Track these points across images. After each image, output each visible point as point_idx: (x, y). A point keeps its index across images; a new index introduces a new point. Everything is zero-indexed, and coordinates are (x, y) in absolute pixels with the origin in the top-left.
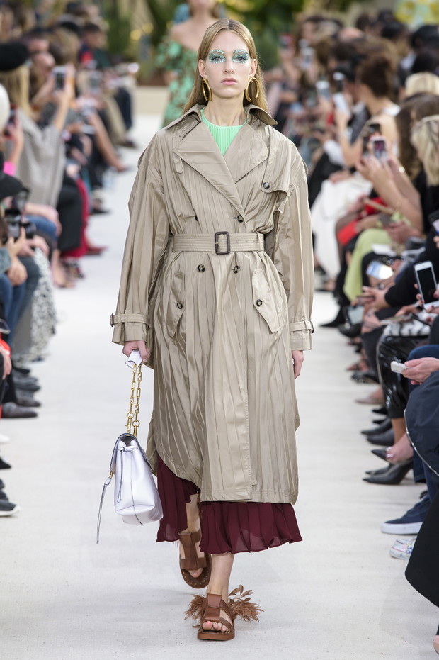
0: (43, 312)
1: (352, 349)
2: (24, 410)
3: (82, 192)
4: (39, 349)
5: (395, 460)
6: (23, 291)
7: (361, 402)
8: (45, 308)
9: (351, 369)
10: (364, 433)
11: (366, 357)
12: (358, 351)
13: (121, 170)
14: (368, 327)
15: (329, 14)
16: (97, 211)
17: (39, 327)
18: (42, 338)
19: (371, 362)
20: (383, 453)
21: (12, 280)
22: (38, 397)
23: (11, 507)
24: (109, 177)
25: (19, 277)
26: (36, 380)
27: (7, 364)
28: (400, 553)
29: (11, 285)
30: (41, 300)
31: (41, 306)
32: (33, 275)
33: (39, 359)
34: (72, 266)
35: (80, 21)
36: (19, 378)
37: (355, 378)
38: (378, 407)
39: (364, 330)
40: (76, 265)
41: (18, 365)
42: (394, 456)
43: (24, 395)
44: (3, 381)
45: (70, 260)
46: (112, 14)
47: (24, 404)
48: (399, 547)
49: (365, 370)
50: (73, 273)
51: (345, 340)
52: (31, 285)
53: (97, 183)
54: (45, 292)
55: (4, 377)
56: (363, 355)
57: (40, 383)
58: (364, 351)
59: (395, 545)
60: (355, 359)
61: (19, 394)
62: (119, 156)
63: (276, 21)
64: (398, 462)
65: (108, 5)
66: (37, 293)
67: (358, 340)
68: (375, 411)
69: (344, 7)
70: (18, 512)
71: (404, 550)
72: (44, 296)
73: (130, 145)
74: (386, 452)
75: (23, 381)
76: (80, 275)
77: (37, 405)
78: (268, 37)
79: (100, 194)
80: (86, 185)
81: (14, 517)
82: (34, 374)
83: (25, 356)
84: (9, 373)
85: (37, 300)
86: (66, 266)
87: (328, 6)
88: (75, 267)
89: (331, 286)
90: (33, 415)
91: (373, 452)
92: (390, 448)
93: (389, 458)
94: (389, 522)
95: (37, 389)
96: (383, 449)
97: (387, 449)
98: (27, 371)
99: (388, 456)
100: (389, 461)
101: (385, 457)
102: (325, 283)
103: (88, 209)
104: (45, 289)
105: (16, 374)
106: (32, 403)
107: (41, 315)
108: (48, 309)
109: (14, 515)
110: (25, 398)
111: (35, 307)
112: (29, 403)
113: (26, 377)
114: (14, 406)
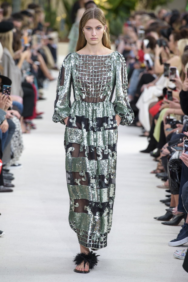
2: (7, 188)
3: (35, 90)
5: (176, 214)
7: (159, 187)
8: (17, 142)
10: (161, 201)
13: (51, 80)
14: (164, 154)
16: (41, 99)
20: (171, 210)
22: (13, 182)
24: (46, 83)
26: (12, 175)
28: (178, 255)
30: (15, 139)
31: (15, 141)
32: (12, 127)
33: (14, 165)
34: (28, 123)
36: (5, 174)
37: (158, 176)
38: (168, 189)
39: (162, 155)
40: (30, 122)
41: (4, 168)
42: (176, 212)
43: (6, 181)
45: (27, 120)
46: (48, 9)
47: (7, 186)
50: (30, 128)
51: (153, 158)
53: (41, 86)
54: (18, 135)
57: (14, 176)
61: (5, 182)
62: (50, 74)
63: (122, 13)
64: (178, 214)
65: (46, 5)
67: (159, 158)
68: (167, 191)
70: (4, 234)
71: (180, 254)
72: (17, 137)
73: (56, 69)
75: (6, 175)
76: (33, 127)
77: (13, 186)
78: (119, 21)
79: (42, 91)
80: (36, 86)
81: (2, 237)
82: (11, 172)
85: (13, 139)
86: (26, 123)
87: (146, 7)
88: (30, 124)
89: (147, 134)
90: (11, 191)
91: (166, 210)
92: (174, 208)
93: (174, 213)
94: (172, 241)
95: (13, 179)
96: (171, 209)
97: (173, 209)
98: (8, 171)
99: (173, 212)
100: (174, 214)
101: (172, 212)
102: (144, 132)
103: (37, 97)
104: (17, 134)
105: (4, 172)
106: (11, 185)
107: (15, 145)
108: (18, 143)
109: (2, 236)
110: (7, 183)
111: (12, 142)
112: (9, 185)
113: (7, 173)
114: (2, 187)
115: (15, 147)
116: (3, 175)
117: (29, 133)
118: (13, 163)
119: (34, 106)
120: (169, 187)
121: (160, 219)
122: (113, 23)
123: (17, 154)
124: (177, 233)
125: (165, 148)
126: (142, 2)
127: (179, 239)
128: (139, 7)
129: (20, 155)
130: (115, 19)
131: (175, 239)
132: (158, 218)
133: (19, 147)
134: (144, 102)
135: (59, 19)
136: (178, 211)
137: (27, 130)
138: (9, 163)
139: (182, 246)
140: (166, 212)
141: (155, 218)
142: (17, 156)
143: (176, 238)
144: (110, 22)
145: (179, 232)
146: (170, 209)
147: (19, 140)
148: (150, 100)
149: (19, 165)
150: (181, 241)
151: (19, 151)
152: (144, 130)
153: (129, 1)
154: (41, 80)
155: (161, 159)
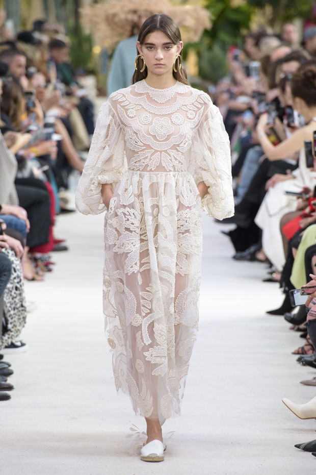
1: (299, 334)
3: (50, 193)
4: (12, 337)
7: (307, 384)
9: (294, 353)
11: (310, 341)
12: (303, 336)
14: (312, 315)
16: (64, 211)
18: (14, 326)
22: (10, 380)
24: (72, 179)
26: (9, 366)
33: (13, 346)
34: (39, 259)
37: (299, 360)
39: (309, 318)
45: (38, 255)
46: (76, 31)
51: (290, 325)
53: (63, 185)
54: (18, 286)
56: (307, 340)
57: (12, 368)
58: (308, 336)
60: (303, 342)
63: (224, 36)
65: (71, 22)
66: (9, 285)
67: (302, 326)
76: (48, 267)
77: (10, 388)
78: (217, 49)
79: (64, 194)
80: (53, 187)
82: (4, 360)
86: (35, 260)
87: (272, 23)
88: (43, 261)
89: (277, 276)
90: (7, 398)
95: (10, 373)
102: (271, 273)
103: (57, 208)
104: (18, 283)
106: (6, 386)
107: (13, 306)
111: (7, 299)
112: (3, 387)
115: (14, 309)
117: (42, 280)
118: (10, 341)
119: (51, 223)
122: (206, 55)
126: (264, 14)
128: (257, 21)
130: (210, 48)
133: (21, 309)
134: (270, 216)
135: (97, 50)
137: (37, 273)
144: (199, 55)
147: (20, 294)
148: (282, 209)
149: (23, 345)
152: (273, 269)
153: (237, 10)
154: (64, 173)
155: (306, 324)
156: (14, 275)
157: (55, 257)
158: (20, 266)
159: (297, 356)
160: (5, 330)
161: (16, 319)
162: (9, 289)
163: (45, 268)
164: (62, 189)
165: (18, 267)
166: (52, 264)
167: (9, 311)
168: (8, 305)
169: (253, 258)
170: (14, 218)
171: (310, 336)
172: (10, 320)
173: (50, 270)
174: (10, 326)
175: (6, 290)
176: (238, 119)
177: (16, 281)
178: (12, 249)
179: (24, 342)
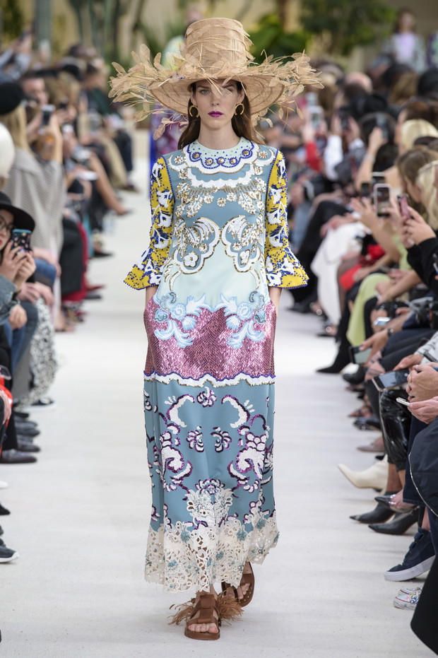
0: (44, 357)
1: (355, 395)
2: (23, 455)
3: (83, 235)
4: (39, 394)
5: (399, 507)
6: (23, 335)
7: (363, 449)
8: (46, 353)
9: (353, 416)
11: (369, 403)
12: (361, 397)
13: (121, 214)
14: (371, 374)
15: (332, 59)
16: (99, 254)
17: (38, 371)
18: (42, 382)
19: (373, 409)
20: (387, 500)
21: (12, 323)
22: (37, 441)
23: (9, 554)
24: (109, 220)
25: (19, 320)
26: (36, 425)
27: (7, 409)
28: (404, 603)
29: (11, 328)
31: (42, 351)
33: (39, 403)
34: (70, 308)
35: (81, 64)
36: (18, 422)
37: (358, 424)
38: (381, 454)
40: (74, 308)
41: (17, 409)
42: (399, 504)
43: (23, 440)
44: (3, 426)
45: (69, 304)
47: (23, 449)
48: (404, 597)
49: (368, 417)
50: (72, 317)
51: (346, 384)
52: (30, 329)
53: (97, 226)
54: (47, 337)
55: (4, 422)
56: (365, 401)
57: (39, 428)
58: (366, 397)
59: (399, 595)
60: (359, 405)
61: (20, 440)
62: (120, 200)
64: (402, 509)
65: (108, 47)
66: (37, 337)
67: (361, 387)
68: (378, 458)
69: (346, 52)
70: (17, 558)
71: (409, 600)
72: (45, 340)
73: (130, 188)
74: (390, 500)
75: (23, 426)
76: (79, 317)
77: (37, 450)
79: (100, 237)
80: (86, 226)
81: (13, 564)
82: (32, 418)
83: (25, 401)
84: (9, 418)
86: (65, 310)
87: (330, 50)
89: (332, 331)
90: (32, 460)
91: (377, 499)
92: (394, 495)
93: (393, 505)
94: (392, 570)
95: (36, 434)
96: (387, 497)
97: (391, 497)
98: (26, 415)
99: (392, 503)
100: (393, 508)
101: (388, 505)
102: (326, 327)
103: (90, 252)
104: (47, 334)
105: (16, 418)
106: (31, 448)
107: (41, 359)
108: (49, 353)
109: (13, 562)
110: (24, 443)
111: (34, 351)
112: (28, 448)
113: (25, 422)
114: (13, 452)
115: (43, 362)
116: (17, 425)
117: (72, 331)
118: (36, 399)
119: (83, 269)
120: (384, 449)
121: (363, 520)
123: (45, 379)
124: (402, 552)
125: (373, 362)
126: (322, 40)
127: (408, 564)
129: (52, 382)
131: (399, 565)
132: (358, 517)
133: (50, 363)
134: (328, 262)
136: (404, 501)
137: (67, 324)
138: (28, 397)
139: (414, 580)
140: (376, 504)
141: (353, 518)
142: (46, 383)
143: (401, 563)
145: (407, 550)
146: (385, 497)
147: (49, 347)
149: (51, 402)
150: (413, 569)
151: (50, 372)
152: (328, 322)
153: (292, 37)
154: (98, 213)
155: (365, 385)
156: (42, 326)
157: (88, 306)
158: (50, 315)
159: (353, 420)
160: (32, 385)
161: (44, 373)
162: (36, 341)
163: (76, 318)
164: (96, 230)
165: (47, 317)
166: (84, 314)
167: (36, 365)
168: (35, 358)
169: (307, 310)
170: (43, 263)
171: (369, 396)
172: (37, 375)
173: (81, 321)
174: (37, 382)
175: (33, 342)
176: (291, 156)
177: (45, 331)
178: (42, 296)
179: (53, 398)
